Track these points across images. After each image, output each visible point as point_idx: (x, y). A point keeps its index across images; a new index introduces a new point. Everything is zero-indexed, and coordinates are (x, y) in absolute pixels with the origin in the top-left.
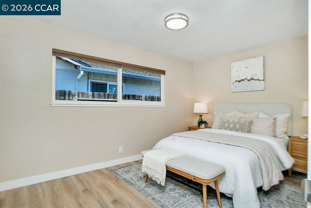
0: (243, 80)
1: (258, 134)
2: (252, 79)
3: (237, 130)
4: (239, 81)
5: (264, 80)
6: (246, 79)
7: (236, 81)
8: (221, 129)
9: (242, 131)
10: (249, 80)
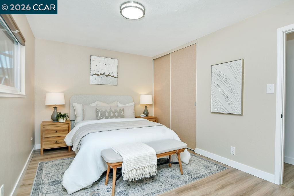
0: (102, 75)
1: (129, 118)
2: (109, 75)
3: (117, 118)
4: (98, 75)
5: (117, 78)
6: (104, 74)
7: (96, 74)
8: (102, 119)
9: (121, 118)
10: (107, 76)
